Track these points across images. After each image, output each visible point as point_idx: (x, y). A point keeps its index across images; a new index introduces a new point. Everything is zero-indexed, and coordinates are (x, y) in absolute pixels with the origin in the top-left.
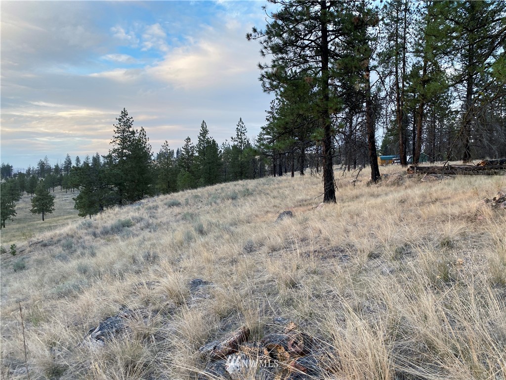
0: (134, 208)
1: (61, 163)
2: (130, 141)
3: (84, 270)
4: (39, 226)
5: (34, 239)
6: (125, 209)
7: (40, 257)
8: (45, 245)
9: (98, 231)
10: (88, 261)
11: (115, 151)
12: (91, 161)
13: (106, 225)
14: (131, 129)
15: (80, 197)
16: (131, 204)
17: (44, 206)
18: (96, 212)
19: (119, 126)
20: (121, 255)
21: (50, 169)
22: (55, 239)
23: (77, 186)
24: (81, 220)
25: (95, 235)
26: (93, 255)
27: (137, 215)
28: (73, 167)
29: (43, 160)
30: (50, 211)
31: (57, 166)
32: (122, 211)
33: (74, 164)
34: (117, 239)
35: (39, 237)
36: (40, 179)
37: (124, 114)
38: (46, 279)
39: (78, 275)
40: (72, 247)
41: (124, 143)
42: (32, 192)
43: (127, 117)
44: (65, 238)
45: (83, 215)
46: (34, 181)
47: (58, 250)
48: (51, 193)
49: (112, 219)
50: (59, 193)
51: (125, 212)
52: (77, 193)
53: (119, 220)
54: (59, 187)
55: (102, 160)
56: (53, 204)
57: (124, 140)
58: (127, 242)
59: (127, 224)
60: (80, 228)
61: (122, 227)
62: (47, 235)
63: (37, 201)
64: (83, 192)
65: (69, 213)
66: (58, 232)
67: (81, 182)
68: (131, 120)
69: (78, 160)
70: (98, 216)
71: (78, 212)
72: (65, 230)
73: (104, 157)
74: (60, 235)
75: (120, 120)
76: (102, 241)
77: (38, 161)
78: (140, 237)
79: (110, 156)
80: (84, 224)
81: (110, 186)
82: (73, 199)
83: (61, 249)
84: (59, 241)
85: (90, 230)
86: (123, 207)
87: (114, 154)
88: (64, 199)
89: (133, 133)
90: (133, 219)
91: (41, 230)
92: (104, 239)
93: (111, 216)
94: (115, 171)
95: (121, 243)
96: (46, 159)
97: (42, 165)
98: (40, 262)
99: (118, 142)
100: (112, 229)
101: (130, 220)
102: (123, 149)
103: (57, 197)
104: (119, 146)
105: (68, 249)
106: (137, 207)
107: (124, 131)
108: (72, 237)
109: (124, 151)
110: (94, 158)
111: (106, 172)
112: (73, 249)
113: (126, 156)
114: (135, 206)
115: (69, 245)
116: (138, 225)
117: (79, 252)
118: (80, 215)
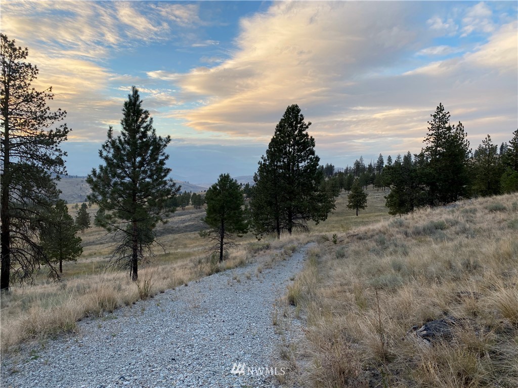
0: (447, 210)
1: (374, 162)
2: (445, 138)
3: (398, 268)
4: (353, 220)
5: (351, 232)
6: (438, 210)
7: (357, 249)
8: (360, 238)
9: (410, 231)
10: (400, 259)
11: (428, 149)
12: (402, 160)
13: (417, 225)
14: (447, 125)
15: (391, 196)
16: (444, 205)
17: (358, 202)
18: (407, 212)
19: (433, 123)
20: (436, 258)
21: (364, 168)
22: (369, 234)
23: (388, 185)
24: (392, 219)
25: (406, 234)
26: (405, 254)
27: (451, 217)
28: (386, 166)
29: (359, 160)
30: (363, 208)
31: (370, 166)
32: (434, 212)
33: (386, 163)
34: (429, 241)
35: (355, 230)
36: (356, 177)
37: (440, 109)
38: (363, 270)
39: (393, 271)
40: (384, 243)
41: (438, 140)
42: (349, 189)
43: (443, 112)
44: (377, 234)
45: (394, 214)
46: (351, 179)
47: (372, 244)
48: (365, 191)
49: (424, 220)
50: (371, 191)
51: (438, 214)
52: (388, 191)
53: (432, 222)
54: (372, 185)
55: (413, 159)
56: (365, 201)
57: (438, 137)
58: (441, 245)
59: (440, 227)
60: (392, 225)
61: (436, 229)
62: (362, 229)
63: (353, 197)
64: (394, 191)
65: (380, 211)
66: (371, 227)
67: (393, 181)
68: (447, 115)
69: (390, 159)
70: (409, 215)
71: (388, 210)
72: (378, 226)
73: (416, 155)
74: (373, 230)
75: (435, 116)
76: (414, 241)
77: (354, 161)
78: (455, 242)
79: (422, 155)
80: (396, 222)
81: (421, 186)
82: (385, 197)
83: (375, 244)
84: (372, 236)
85: (402, 229)
86: (435, 208)
87: (427, 153)
88: (376, 197)
89: (449, 129)
90: (447, 221)
91: (357, 224)
92: (416, 239)
93: (422, 217)
94: (427, 170)
95: (434, 246)
96: (361, 159)
97: (358, 164)
98: (357, 253)
99: (432, 140)
100: (424, 230)
101: (443, 222)
102: (437, 146)
103: (370, 194)
104: (433, 144)
105: (381, 244)
106: (451, 209)
107: (438, 128)
108: (385, 234)
109: (438, 149)
110: (405, 156)
111: (418, 171)
112: (386, 245)
113: (440, 154)
114: (449, 208)
115: (382, 242)
116: (453, 228)
117: (391, 249)
118: (390, 213)
